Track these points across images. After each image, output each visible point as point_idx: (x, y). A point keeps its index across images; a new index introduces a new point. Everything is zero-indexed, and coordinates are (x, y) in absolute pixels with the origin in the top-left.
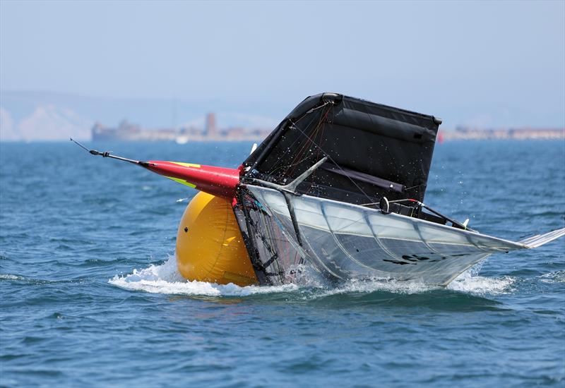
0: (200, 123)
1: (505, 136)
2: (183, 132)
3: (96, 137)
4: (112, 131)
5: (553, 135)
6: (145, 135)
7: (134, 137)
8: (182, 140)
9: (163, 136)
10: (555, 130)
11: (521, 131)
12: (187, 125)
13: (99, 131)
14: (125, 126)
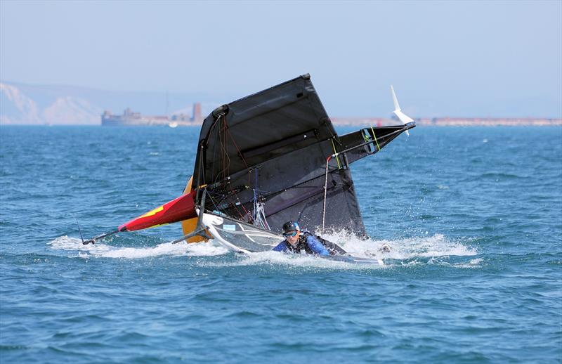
0: (188, 111)
1: (430, 123)
2: (174, 118)
3: (104, 122)
4: (118, 117)
5: (466, 123)
6: (144, 121)
7: (135, 122)
8: (174, 125)
9: (159, 122)
10: (469, 119)
11: (442, 119)
12: (178, 113)
13: (107, 117)
14: (128, 113)
